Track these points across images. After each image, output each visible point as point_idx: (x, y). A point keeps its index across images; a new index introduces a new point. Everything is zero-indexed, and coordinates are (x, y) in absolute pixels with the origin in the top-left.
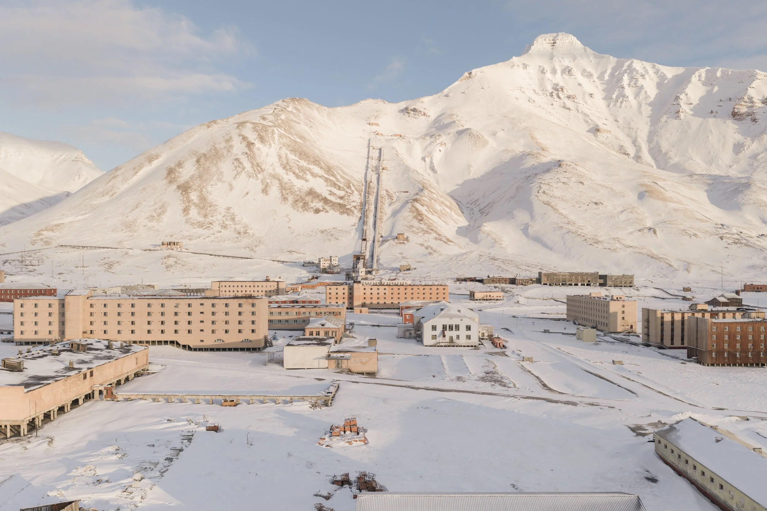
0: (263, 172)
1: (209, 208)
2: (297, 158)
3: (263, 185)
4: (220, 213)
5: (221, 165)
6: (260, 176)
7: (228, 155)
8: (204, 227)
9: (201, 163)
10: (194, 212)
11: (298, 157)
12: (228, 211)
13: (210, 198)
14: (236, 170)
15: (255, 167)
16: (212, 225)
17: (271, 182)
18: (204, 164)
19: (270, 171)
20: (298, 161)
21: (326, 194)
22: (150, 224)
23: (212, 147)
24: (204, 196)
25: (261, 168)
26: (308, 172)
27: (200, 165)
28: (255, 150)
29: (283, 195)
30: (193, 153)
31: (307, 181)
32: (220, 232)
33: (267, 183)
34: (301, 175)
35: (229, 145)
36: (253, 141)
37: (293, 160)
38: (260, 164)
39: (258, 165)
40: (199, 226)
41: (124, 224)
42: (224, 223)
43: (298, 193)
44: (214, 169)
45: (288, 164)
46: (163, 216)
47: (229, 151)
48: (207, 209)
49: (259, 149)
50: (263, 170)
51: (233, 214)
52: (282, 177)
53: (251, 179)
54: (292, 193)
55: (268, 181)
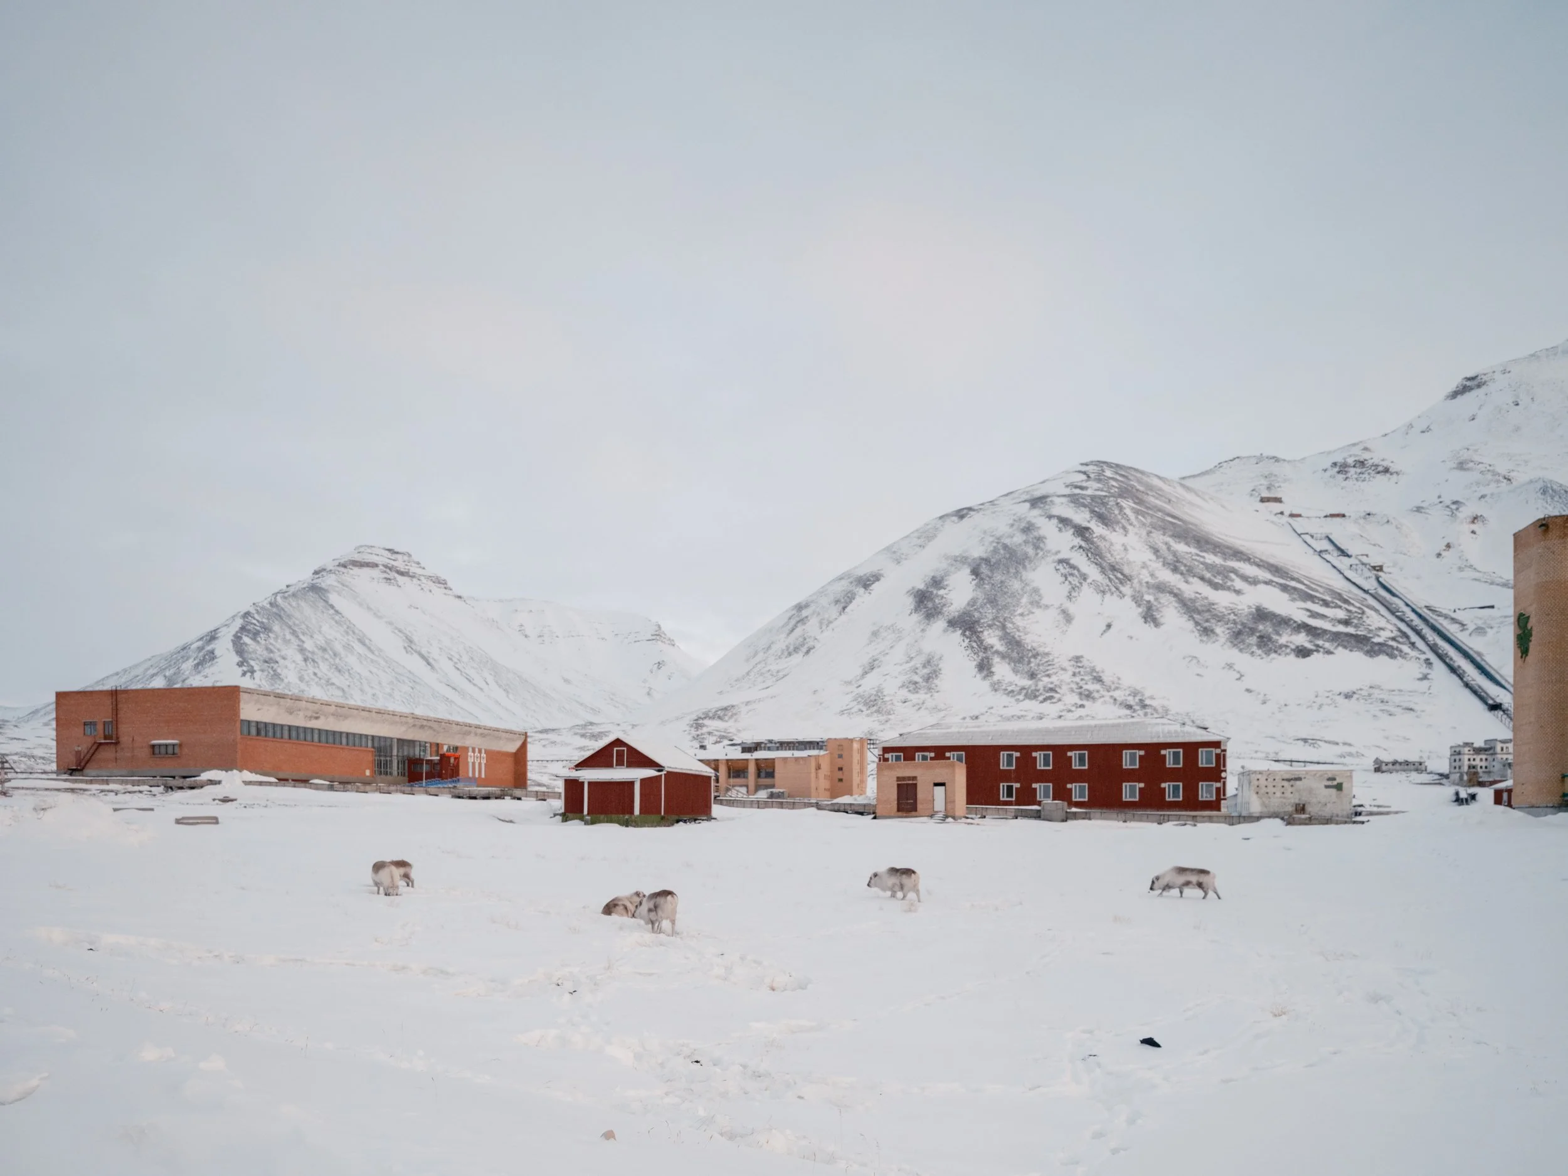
0: (1130, 580)
1: (1032, 660)
2: (1194, 550)
3: (1139, 606)
4: (1064, 669)
5: (1029, 575)
6: (1126, 589)
7: (1037, 554)
8: (1041, 698)
9: (982, 576)
10: (1002, 670)
11: (1196, 548)
12: (1079, 664)
13: (1029, 640)
14: (1067, 582)
15: (1109, 572)
16: (1056, 692)
17: (1156, 599)
18: (990, 578)
19: (1145, 576)
20: (1198, 555)
21: (1300, 616)
22: (914, 698)
23: (995, 544)
24: (1013, 637)
25: (1122, 574)
26: (1233, 576)
27: (982, 579)
28: (1095, 540)
29: (1197, 623)
30: (956, 561)
31: (1238, 592)
32: (1082, 706)
33: (1149, 602)
34: (1221, 582)
35: (1032, 536)
36: (1085, 524)
37: (1187, 553)
38: (1117, 567)
39: (1113, 568)
40: (1027, 696)
41: (860, 699)
42: (1081, 687)
43: (1232, 617)
44: (1016, 585)
45: (1178, 561)
46: (936, 681)
47: (1037, 547)
48: (1029, 662)
49: (1102, 538)
50: (1128, 578)
51: (1093, 670)
52: (1179, 589)
53: (1108, 595)
54: (1220, 618)
55: (1147, 597)
